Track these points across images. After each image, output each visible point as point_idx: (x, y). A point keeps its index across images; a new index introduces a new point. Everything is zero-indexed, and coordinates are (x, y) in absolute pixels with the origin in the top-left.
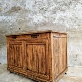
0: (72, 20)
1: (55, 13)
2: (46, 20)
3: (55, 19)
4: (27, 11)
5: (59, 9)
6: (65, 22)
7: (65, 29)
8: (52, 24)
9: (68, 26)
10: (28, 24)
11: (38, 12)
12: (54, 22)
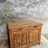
0: (37, 13)
1: (29, 8)
2: (23, 11)
3: (28, 11)
4: (10, 3)
5: (31, 5)
6: (34, 14)
7: (33, 17)
8: (26, 14)
9: (35, 16)
10: (12, 13)
11: (18, 5)
12: (28, 13)
